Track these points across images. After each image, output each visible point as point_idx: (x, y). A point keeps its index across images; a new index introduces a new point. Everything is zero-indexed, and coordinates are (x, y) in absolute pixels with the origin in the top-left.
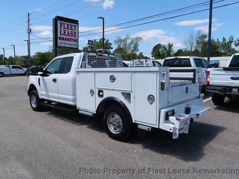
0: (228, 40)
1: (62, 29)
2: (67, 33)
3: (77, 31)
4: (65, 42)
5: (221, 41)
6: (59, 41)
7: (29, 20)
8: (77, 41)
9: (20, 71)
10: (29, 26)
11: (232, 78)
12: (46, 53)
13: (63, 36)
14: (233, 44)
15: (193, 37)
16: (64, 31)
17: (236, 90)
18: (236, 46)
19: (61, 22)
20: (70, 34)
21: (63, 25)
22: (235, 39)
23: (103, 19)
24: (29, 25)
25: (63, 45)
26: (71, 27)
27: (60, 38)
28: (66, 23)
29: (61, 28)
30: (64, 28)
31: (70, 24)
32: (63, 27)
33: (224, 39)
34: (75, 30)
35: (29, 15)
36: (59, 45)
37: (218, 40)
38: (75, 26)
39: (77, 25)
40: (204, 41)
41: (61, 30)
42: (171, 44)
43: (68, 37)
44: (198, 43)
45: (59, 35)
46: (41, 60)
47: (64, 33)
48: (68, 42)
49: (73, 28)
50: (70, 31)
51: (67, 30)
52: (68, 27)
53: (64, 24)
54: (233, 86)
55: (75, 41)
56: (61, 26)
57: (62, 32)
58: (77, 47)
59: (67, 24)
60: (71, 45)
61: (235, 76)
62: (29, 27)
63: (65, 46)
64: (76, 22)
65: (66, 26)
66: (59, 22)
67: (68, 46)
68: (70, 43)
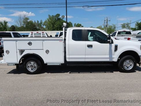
0: (40, 22)
5: (36, 22)
15: (21, 18)
22: (43, 22)
33: (38, 21)
37: (35, 21)
40: (27, 22)
44: (24, 22)
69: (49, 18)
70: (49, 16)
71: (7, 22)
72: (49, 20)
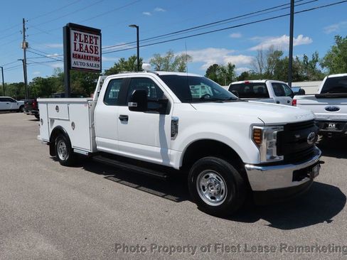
0: (310, 59)
1: (78, 42)
2: (84, 48)
3: (99, 46)
4: (82, 61)
5: (301, 59)
6: (73, 60)
7: (24, 29)
8: (99, 59)
9: (12, 106)
10: (24, 38)
11: (328, 109)
12: (49, 79)
13: (78, 53)
14: (318, 64)
15: (263, 54)
16: (80, 45)
17: (334, 125)
18: (323, 67)
19: (76, 32)
20: (89, 49)
21: (78, 37)
23: (138, 27)
24: (24, 36)
25: (80, 66)
26: (90, 40)
27: (75, 56)
28: (83, 34)
29: (75, 40)
30: (80, 41)
31: (89, 34)
32: (78, 40)
33: (305, 57)
34: (96, 44)
35: (24, 21)
36: (73, 65)
37: (297, 58)
38: (96, 38)
39: (99, 37)
40: (278, 60)
41: (75, 44)
42: (232, 64)
43: (86, 54)
44: (270, 63)
45: (73, 51)
46: (42, 89)
47: (81, 48)
48: (86, 62)
49: (94, 40)
50: (89, 45)
51: (85, 44)
52: (86, 39)
53: (80, 34)
54: (329, 119)
55: (96, 59)
56: (76, 37)
57: (78, 47)
58: (99, 69)
59: (85, 36)
60: (91, 65)
61: (332, 106)
62: (24, 40)
63: (82, 67)
64: (98, 32)
65: (83, 38)
66: (72, 32)
67: (86, 67)
68: (89, 62)
69: (337, 45)
70: (338, 38)
71: (234, 66)
72: (336, 52)
